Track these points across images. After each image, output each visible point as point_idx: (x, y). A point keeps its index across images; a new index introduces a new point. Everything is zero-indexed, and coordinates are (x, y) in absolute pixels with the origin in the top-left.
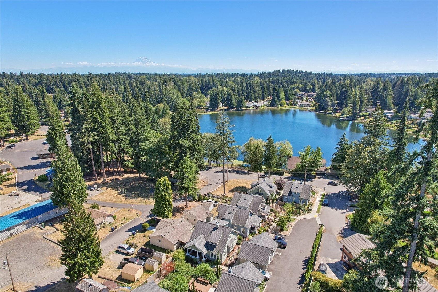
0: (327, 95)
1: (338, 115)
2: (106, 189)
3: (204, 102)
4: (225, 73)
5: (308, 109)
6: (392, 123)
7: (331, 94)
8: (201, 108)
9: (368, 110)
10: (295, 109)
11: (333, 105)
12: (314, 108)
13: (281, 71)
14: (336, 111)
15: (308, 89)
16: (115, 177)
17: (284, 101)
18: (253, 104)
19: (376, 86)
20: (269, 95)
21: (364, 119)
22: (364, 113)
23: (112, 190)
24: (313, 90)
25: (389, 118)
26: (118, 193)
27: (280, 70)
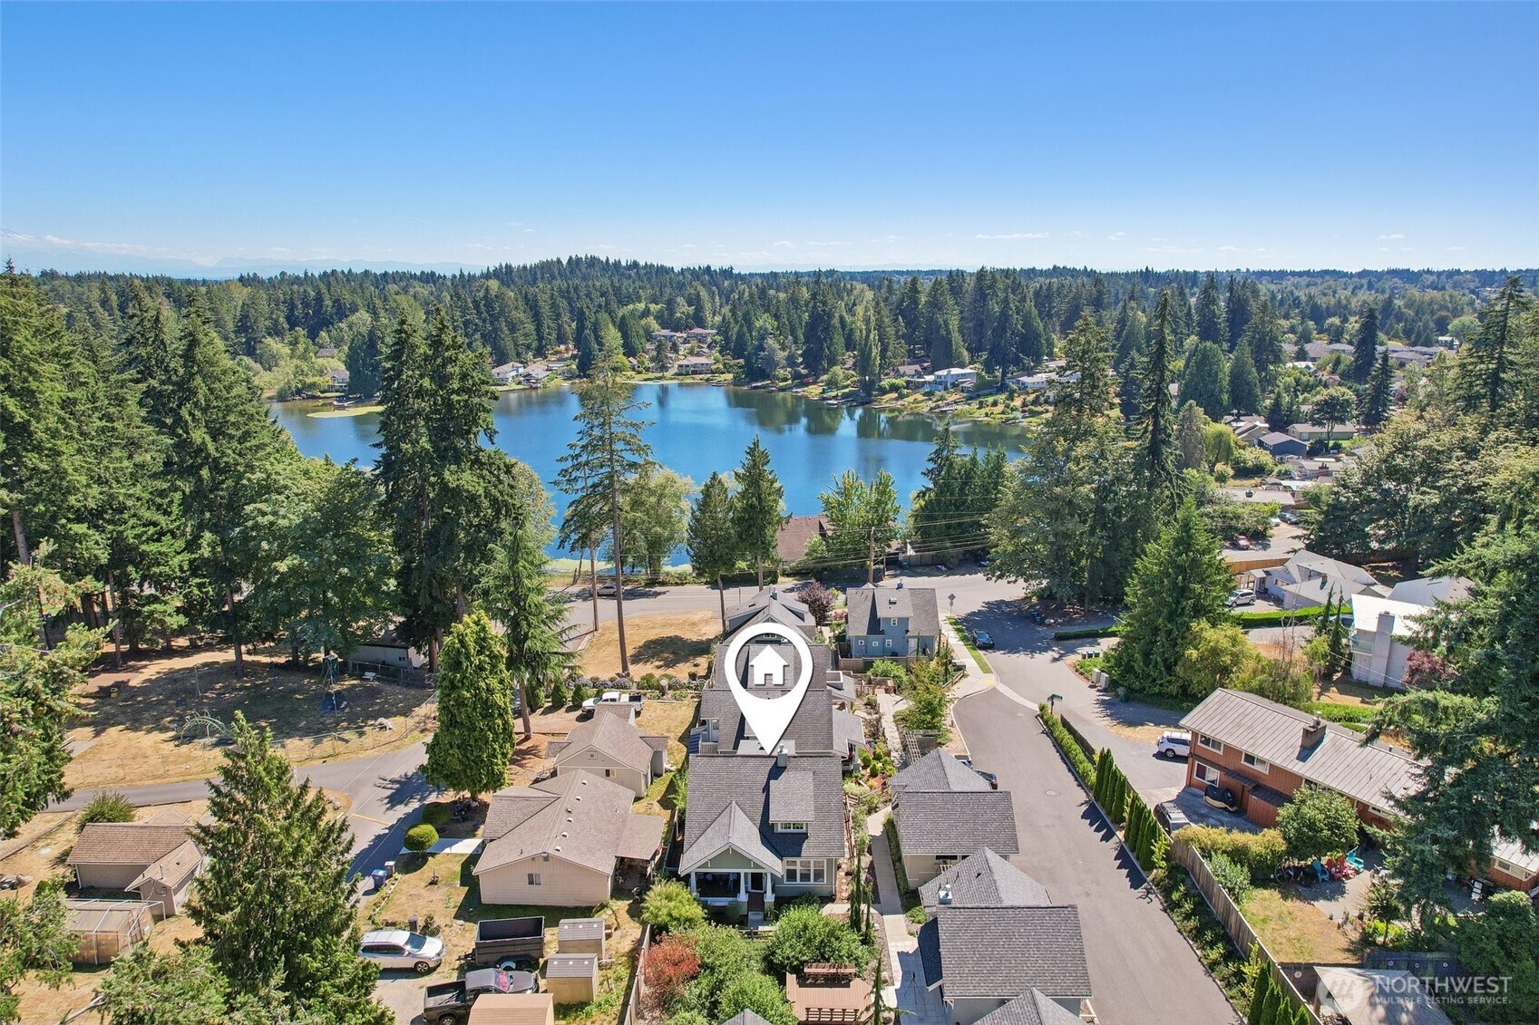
0: (766, 330)
1: (813, 391)
2: (97, 734)
3: (321, 373)
4: (358, 270)
5: (707, 380)
6: (981, 406)
7: (778, 328)
8: (314, 397)
9: (902, 369)
10: (664, 382)
11: (791, 361)
12: (730, 376)
13: (565, 262)
14: (802, 381)
15: (680, 318)
16: (107, 679)
17: (620, 358)
18: (514, 373)
19: (910, 298)
20: (561, 339)
21: (896, 399)
22: (894, 381)
23: (131, 735)
24: (700, 322)
25: (968, 391)
26: (176, 738)
27: (559, 261)
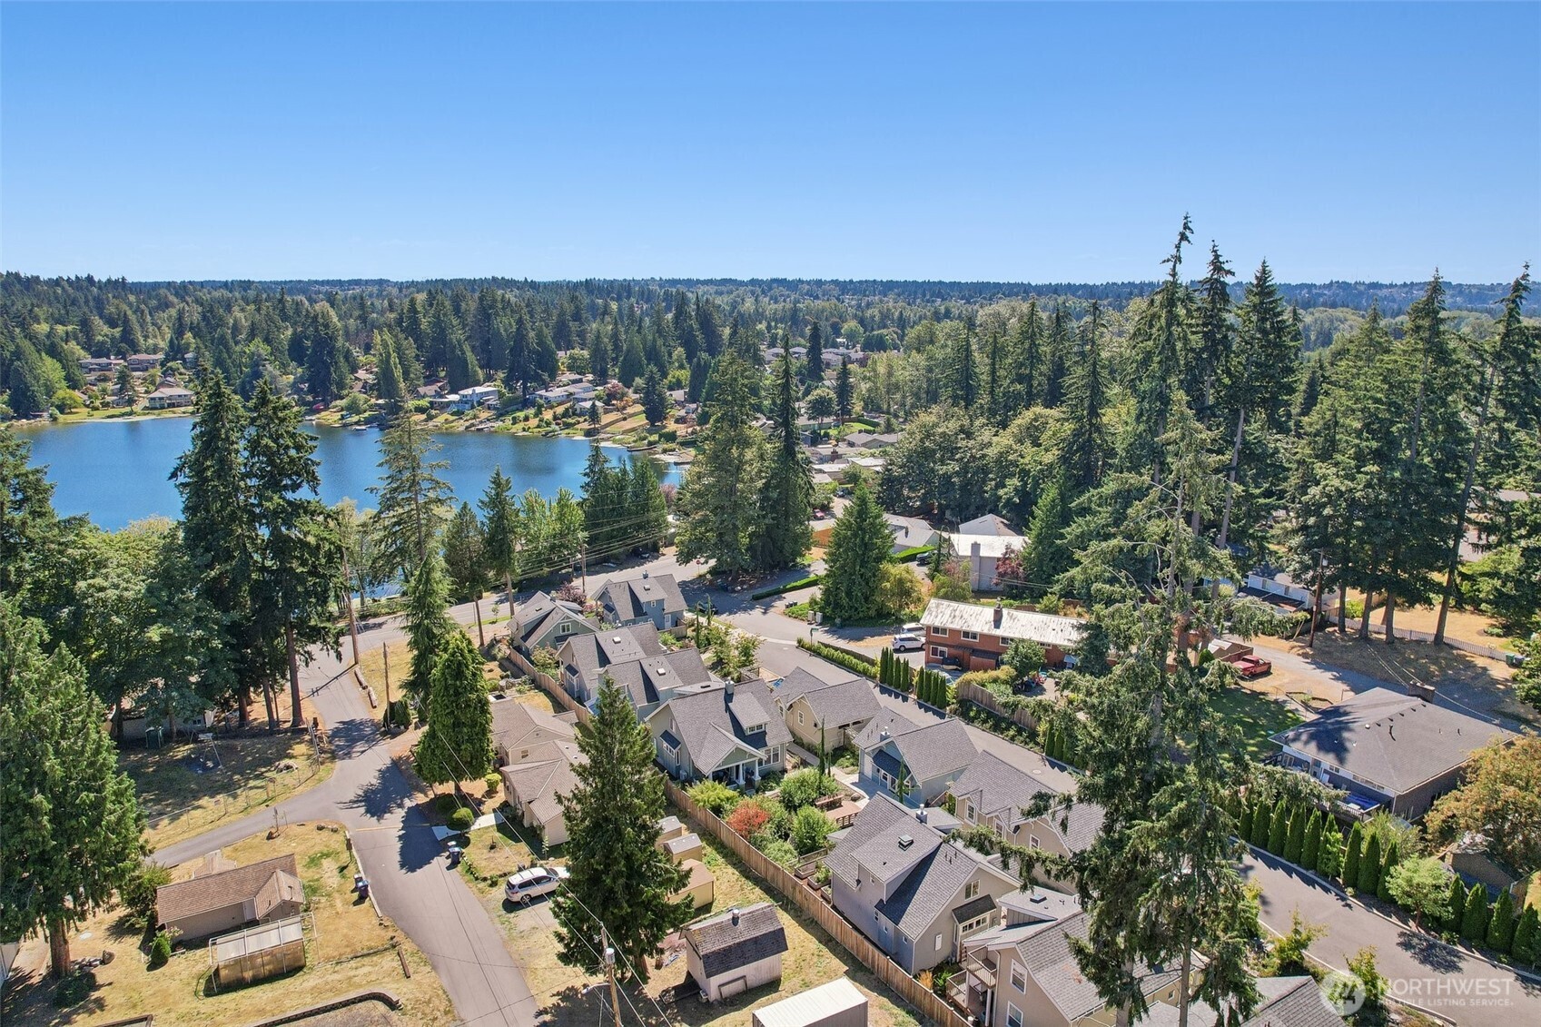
0: (259, 355)
1: (330, 418)
7: (271, 354)
10: (132, 418)
14: (311, 408)
17: (69, 393)
21: (426, 420)
22: (418, 402)
